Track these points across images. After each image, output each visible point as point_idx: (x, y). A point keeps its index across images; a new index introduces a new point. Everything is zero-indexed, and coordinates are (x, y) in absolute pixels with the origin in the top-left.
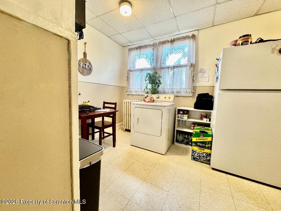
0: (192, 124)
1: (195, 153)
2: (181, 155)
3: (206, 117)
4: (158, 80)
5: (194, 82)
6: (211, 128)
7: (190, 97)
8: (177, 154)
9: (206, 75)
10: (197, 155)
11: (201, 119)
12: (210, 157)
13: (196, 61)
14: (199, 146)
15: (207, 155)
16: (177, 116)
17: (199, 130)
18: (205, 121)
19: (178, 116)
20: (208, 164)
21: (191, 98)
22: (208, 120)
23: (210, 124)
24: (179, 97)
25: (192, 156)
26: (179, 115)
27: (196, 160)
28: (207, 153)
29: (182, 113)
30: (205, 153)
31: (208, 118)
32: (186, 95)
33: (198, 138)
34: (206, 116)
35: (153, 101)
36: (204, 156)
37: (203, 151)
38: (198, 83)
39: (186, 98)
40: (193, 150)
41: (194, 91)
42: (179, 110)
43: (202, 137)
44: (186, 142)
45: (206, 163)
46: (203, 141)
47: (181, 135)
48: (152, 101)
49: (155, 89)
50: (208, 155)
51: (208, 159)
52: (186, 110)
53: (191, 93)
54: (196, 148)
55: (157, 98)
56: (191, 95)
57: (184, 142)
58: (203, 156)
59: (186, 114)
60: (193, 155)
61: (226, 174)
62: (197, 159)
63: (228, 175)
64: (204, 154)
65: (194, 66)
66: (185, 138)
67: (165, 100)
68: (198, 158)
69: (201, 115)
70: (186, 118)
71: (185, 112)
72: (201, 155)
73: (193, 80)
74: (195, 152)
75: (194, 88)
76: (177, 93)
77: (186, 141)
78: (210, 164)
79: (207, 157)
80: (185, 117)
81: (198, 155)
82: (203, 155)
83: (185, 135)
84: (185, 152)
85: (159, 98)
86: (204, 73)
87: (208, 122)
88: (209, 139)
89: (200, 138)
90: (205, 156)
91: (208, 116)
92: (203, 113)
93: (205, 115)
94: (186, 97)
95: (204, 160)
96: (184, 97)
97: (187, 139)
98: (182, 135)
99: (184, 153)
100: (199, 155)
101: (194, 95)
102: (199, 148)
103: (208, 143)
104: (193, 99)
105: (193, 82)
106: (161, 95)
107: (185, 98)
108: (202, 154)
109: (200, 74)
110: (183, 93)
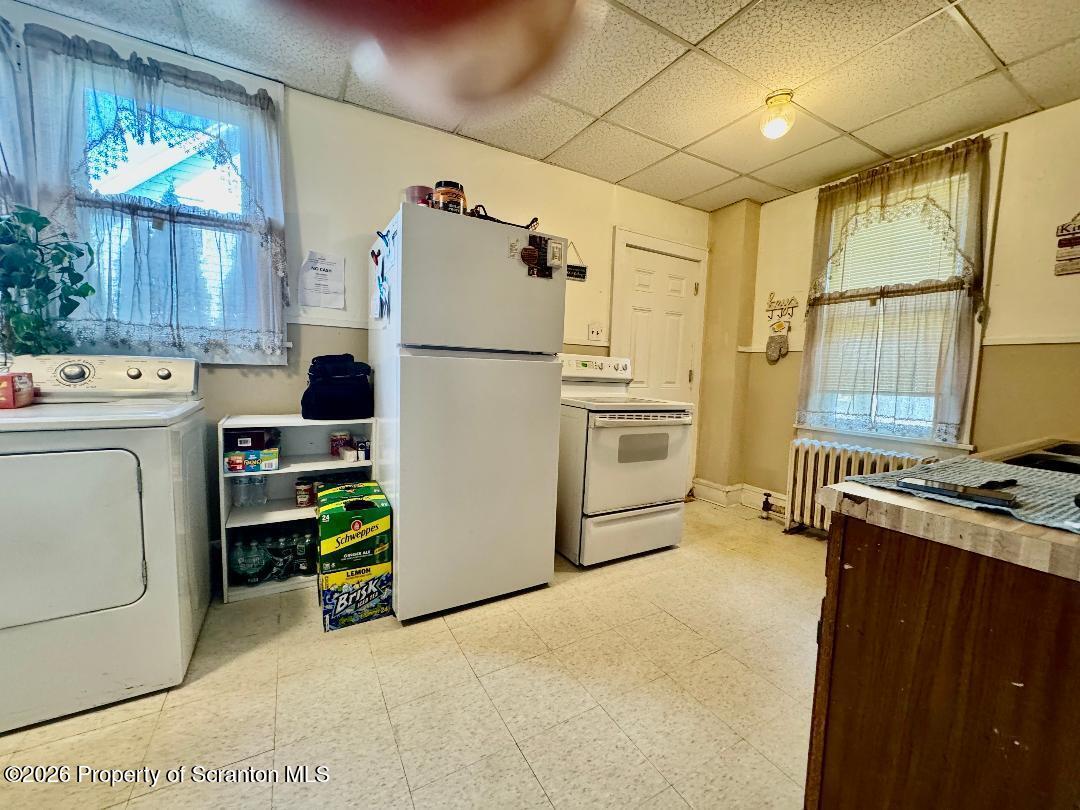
0: (298, 484)
1: (337, 599)
2: (274, 634)
3: (351, 444)
4: (63, 270)
5: (288, 304)
6: (375, 481)
7: (275, 371)
8: (253, 641)
9: (333, 282)
10: (344, 601)
11: (335, 453)
12: (391, 588)
13: (286, 214)
14: (351, 564)
15: (380, 586)
16: (222, 462)
17: (341, 504)
18: (350, 460)
19: (231, 463)
20: (386, 614)
21: (279, 374)
22: (362, 454)
23: (370, 467)
24: (219, 372)
25: (327, 616)
26: (238, 458)
27: (343, 621)
28: (379, 578)
29: (250, 445)
30: (374, 579)
31: (362, 447)
32: (254, 359)
33: (343, 535)
34: (351, 440)
35: (36, 398)
36: (372, 592)
37: (366, 578)
38: (305, 312)
39: (257, 374)
40: (329, 590)
41: (290, 345)
42: (232, 435)
43: (357, 526)
44: (281, 567)
45: (381, 615)
46: (364, 538)
47: (254, 544)
48: (24, 398)
49: (41, 323)
50: (382, 584)
51: (384, 596)
52: (268, 430)
53: (278, 352)
54: (337, 579)
55: (70, 378)
56: (278, 358)
57: (275, 570)
58: (368, 596)
59: (270, 445)
60: (331, 610)
61: (441, 618)
62: (347, 616)
63: (449, 618)
64: (372, 587)
65: (282, 234)
66: (277, 552)
67: (137, 387)
68: (348, 611)
69: (333, 441)
70: (275, 462)
71: (266, 438)
72: (361, 595)
73: (284, 296)
74: (336, 595)
75: (292, 331)
76: (206, 351)
77: (285, 561)
78: (392, 613)
79: (380, 593)
80: (269, 463)
81: (347, 600)
82: (366, 590)
83: (276, 540)
84: (287, 614)
85: (81, 376)
86: (324, 273)
87: (363, 463)
88: (382, 524)
89: (351, 533)
90: (375, 590)
91: (359, 442)
92: (338, 431)
93: (347, 438)
94: (257, 370)
95: (372, 608)
96: (245, 370)
97: (288, 553)
98: (261, 541)
99: (283, 620)
100: (354, 598)
101: (292, 360)
102: (349, 571)
103: (382, 541)
104: (289, 376)
105: (283, 307)
106: (102, 362)
107: (252, 377)
108: (361, 589)
109: (310, 278)
110: (238, 351)
